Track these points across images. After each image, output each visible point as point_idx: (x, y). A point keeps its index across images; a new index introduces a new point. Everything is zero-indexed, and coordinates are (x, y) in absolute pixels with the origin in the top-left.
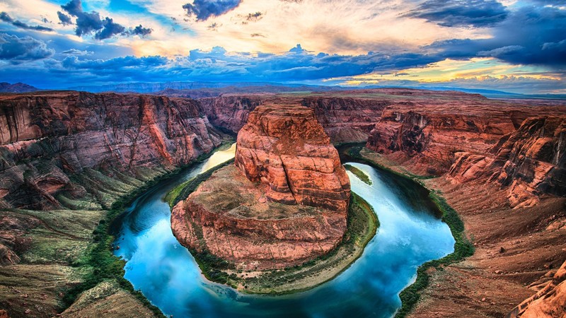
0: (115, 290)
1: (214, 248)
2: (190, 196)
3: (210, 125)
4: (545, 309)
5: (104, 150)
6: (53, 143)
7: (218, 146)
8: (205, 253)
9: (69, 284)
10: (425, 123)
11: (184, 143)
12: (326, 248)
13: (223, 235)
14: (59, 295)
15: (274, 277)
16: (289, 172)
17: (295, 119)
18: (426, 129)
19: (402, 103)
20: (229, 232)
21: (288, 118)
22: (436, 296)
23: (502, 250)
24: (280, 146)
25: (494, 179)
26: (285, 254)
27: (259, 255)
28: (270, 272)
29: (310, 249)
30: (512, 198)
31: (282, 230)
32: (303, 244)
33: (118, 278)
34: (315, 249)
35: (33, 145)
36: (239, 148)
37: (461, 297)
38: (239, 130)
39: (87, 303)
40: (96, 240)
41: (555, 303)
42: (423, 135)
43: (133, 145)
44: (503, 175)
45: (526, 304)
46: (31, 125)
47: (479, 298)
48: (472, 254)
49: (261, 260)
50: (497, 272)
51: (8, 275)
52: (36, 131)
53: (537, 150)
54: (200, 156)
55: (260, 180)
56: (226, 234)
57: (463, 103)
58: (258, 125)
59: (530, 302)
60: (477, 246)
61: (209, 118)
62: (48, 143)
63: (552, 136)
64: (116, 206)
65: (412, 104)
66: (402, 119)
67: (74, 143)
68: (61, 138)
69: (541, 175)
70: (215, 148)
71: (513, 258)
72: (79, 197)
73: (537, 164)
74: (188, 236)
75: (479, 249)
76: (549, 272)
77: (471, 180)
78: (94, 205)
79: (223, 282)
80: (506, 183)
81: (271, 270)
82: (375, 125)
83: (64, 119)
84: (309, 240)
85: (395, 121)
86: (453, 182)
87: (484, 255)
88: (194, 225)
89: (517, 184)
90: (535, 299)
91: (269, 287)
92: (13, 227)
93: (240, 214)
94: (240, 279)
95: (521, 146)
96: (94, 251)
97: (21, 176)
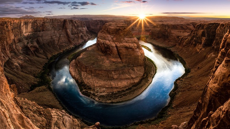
0: (46, 90)
1: (86, 81)
2: (78, 58)
3: (87, 30)
4: (213, 82)
5: (50, 38)
6: (36, 34)
7: (90, 39)
8: (82, 83)
9: (33, 83)
10: (168, 27)
11: (77, 37)
12: (136, 81)
13: (90, 76)
14: (29, 86)
15: (113, 95)
16: (119, 49)
17: (121, 28)
18: (168, 30)
19: (159, 21)
20: (93, 75)
21: (118, 28)
22: (182, 91)
23: (198, 68)
24: (115, 39)
25: (192, 44)
26: (118, 85)
27: (106, 86)
28: (110, 93)
29: (129, 82)
30: (198, 50)
31: (116, 74)
32: (126, 80)
33: (48, 86)
34: (131, 82)
35: (31, 34)
36: (98, 39)
37: (190, 88)
38: (98, 32)
39: (37, 92)
40: (43, 70)
41: (215, 79)
42: (168, 32)
43: (60, 37)
44: (194, 43)
45: (208, 83)
46: (31, 28)
47: (195, 86)
48: (190, 72)
49: (107, 88)
50: (199, 75)
51: (18, 74)
52: (32, 30)
53: (201, 34)
54: (83, 42)
55: (107, 53)
56: (92, 76)
57: (178, 21)
58: (106, 31)
59: (209, 82)
60: (191, 69)
61: (87, 28)
62: (35, 34)
63: (204, 29)
64: (51, 58)
65: (163, 21)
66: (160, 27)
67: (42, 35)
68: (38, 33)
69: (204, 41)
70: (89, 39)
71: (202, 69)
72: (41, 53)
73: (202, 38)
74: (76, 75)
75: (191, 70)
76: (212, 71)
77: (185, 46)
78: (44, 57)
79: (89, 96)
80: (195, 45)
81: (111, 92)
82: (151, 29)
83: (40, 27)
84: (128, 79)
85: (158, 27)
86: (180, 47)
87: (194, 71)
88: (78, 70)
89: (198, 45)
90: (210, 80)
91: (110, 100)
92: (22, 59)
93: (98, 67)
94: (97, 96)
95: (197, 33)
96: (42, 73)
97: (26, 44)
